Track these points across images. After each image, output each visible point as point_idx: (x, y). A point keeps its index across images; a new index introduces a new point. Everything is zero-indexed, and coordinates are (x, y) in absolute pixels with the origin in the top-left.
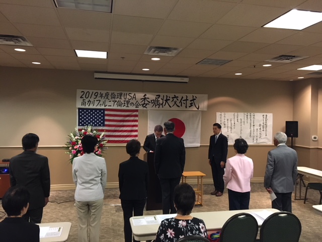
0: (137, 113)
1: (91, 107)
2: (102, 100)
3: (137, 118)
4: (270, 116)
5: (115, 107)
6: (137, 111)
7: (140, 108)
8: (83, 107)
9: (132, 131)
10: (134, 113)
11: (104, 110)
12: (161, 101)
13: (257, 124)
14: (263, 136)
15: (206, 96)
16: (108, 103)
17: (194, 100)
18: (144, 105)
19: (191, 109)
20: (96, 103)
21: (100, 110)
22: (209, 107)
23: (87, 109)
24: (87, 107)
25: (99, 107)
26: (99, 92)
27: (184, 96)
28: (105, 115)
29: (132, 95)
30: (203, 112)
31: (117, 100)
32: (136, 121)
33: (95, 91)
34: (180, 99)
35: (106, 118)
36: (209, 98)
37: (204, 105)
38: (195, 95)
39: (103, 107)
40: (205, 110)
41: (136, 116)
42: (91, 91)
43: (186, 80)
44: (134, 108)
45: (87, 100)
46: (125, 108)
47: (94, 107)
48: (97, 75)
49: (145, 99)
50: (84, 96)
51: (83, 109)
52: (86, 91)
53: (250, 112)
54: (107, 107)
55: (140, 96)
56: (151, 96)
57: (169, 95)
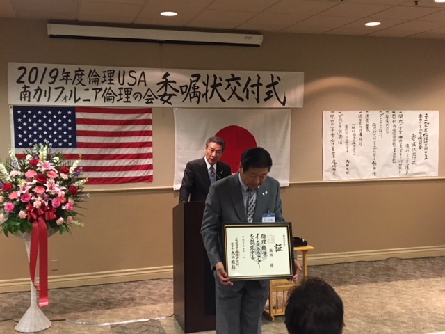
0: (149, 116)
1: (44, 102)
2: (69, 87)
3: (149, 128)
4: (434, 116)
5: (100, 103)
6: (149, 111)
7: (157, 104)
8: (25, 103)
9: (139, 156)
10: (144, 117)
11: (74, 109)
12: (202, 89)
13: (407, 134)
14: (421, 159)
15: (301, 74)
16: (81, 94)
17: (274, 84)
18: (165, 98)
19: (268, 104)
20: (55, 94)
21: (65, 109)
22: (308, 99)
23: (35, 109)
24: (33, 103)
25: (61, 103)
26: (60, 67)
27: (253, 75)
28: (76, 122)
29: (137, 75)
30: (294, 110)
31: (104, 86)
33: (51, 67)
34: (243, 82)
35: (80, 127)
36: (307, 80)
37: (295, 95)
38: (275, 74)
39: (71, 103)
40: (300, 105)
42: (41, 67)
43: (257, 40)
44: (142, 104)
45: (32, 88)
46: (121, 104)
47: (51, 103)
48: (55, 30)
49: (166, 83)
50: (25, 79)
51: (24, 109)
52: (29, 66)
53: (393, 108)
54: (81, 104)
55: (154, 76)
56: (180, 78)
57: (219, 73)
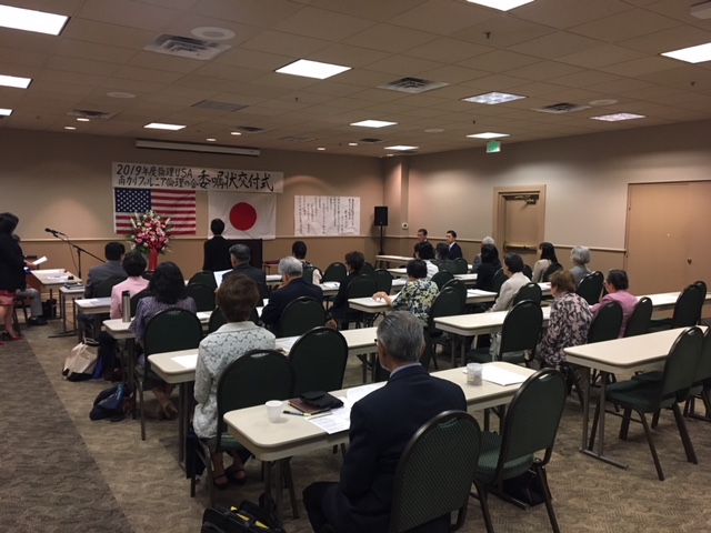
0: (194, 195)
1: (132, 186)
2: (147, 177)
3: (194, 202)
4: (357, 200)
5: (165, 187)
6: (194, 192)
7: (198, 188)
8: (121, 186)
9: (188, 219)
10: (191, 196)
11: (150, 190)
12: (225, 180)
13: (342, 210)
14: (350, 225)
15: (282, 174)
16: (154, 181)
17: (266, 179)
18: (203, 185)
19: (263, 190)
20: (139, 181)
21: (144, 190)
22: (286, 188)
23: (127, 190)
24: (127, 186)
25: (142, 187)
26: (142, 166)
27: (254, 173)
28: (151, 197)
29: (187, 171)
30: (278, 194)
31: (167, 177)
32: (193, 206)
33: (137, 165)
34: (248, 177)
35: (153, 201)
36: (285, 177)
37: (279, 186)
38: (268, 173)
39: (148, 187)
40: (281, 192)
41: (193, 199)
42: (131, 165)
43: (257, 153)
44: (189, 188)
45: (126, 177)
46: (177, 188)
47: (137, 186)
48: (140, 144)
49: (204, 176)
50: (122, 171)
51: (121, 189)
52: (124, 165)
53: (335, 195)
54: (154, 187)
55: (197, 172)
56: (212, 173)
57: (234, 171)
